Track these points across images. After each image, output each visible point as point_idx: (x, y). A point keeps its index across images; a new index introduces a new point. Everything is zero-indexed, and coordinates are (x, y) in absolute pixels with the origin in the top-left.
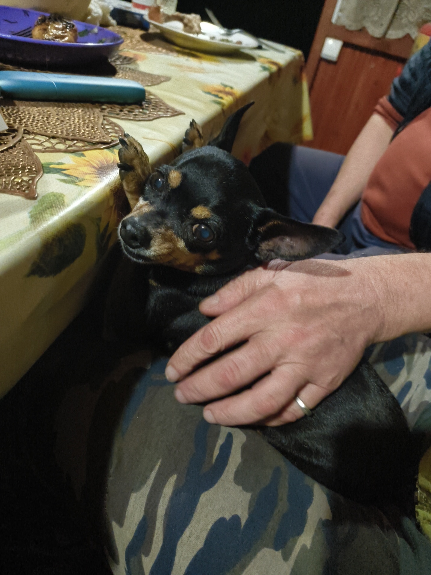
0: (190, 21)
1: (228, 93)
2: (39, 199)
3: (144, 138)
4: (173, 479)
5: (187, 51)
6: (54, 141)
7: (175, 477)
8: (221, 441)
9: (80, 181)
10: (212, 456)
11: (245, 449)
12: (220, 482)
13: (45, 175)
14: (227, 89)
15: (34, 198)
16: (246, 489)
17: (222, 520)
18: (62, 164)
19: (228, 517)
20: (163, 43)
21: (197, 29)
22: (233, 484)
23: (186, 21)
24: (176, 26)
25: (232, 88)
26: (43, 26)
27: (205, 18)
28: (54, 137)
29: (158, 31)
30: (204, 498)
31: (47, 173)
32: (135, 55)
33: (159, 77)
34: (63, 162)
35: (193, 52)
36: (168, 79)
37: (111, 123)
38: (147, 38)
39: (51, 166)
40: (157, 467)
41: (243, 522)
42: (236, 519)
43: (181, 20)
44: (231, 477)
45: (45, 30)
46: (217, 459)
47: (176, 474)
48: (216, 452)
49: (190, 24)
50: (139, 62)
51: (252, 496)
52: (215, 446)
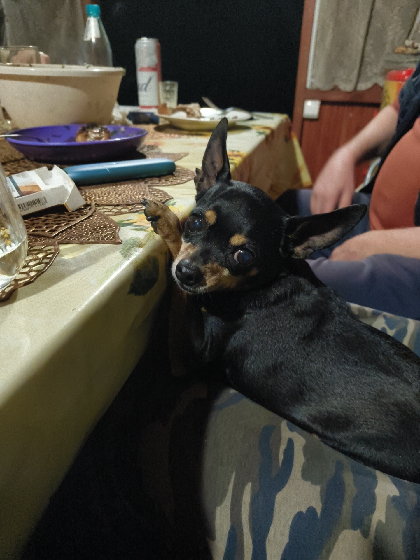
0: (191, 110)
1: (237, 156)
2: (123, 243)
3: (183, 195)
4: (248, 487)
5: (194, 133)
6: (119, 208)
7: (250, 484)
8: (283, 447)
9: (147, 228)
10: (278, 460)
11: (306, 450)
12: (290, 482)
13: (121, 228)
14: (235, 153)
15: (120, 243)
16: (314, 483)
17: (300, 514)
18: (130, 220)
19: (304, 510)
20: (174, 131)
21: (198, 114)
22: (303, 481)
23: (188, 110)
24: (181, 115)
25: (238, 151)
26: (85, 133)
27: (203, 105)
28: (118, 205)
29: (167, 122)
30: (279, 497)
31: (122, 227)
32: (155, 143)
33: (179, 154)
34: (131, 219)
35: (200, 133)
36: (186, 154)
37: (156, 190)
38: (160, 129)
39: (123, 222)
40: (233, 480)
41: (319, 511)
42: (311, 510)
43: (184, 110)
44: (299, 475)
45: (87, 136)
46: (283, 462)
47: (250, 482)
48: (281, 457)
49: (192, 112)
50: (160, 147)
51: (321, 488)
52: (279, 452)
